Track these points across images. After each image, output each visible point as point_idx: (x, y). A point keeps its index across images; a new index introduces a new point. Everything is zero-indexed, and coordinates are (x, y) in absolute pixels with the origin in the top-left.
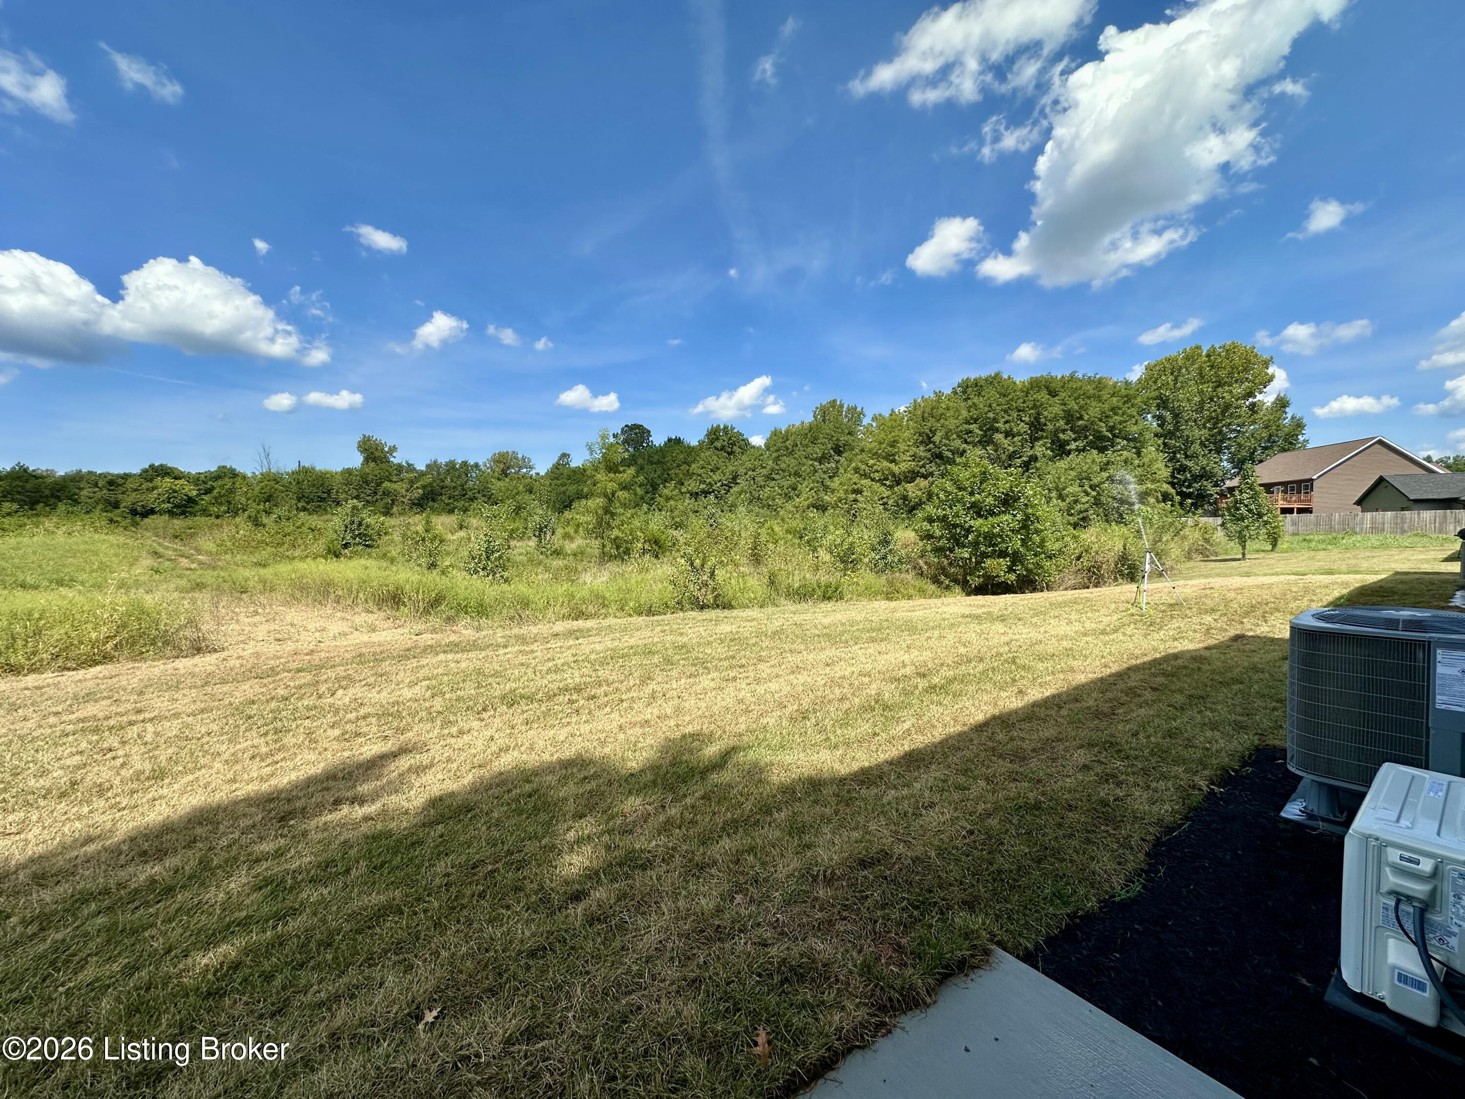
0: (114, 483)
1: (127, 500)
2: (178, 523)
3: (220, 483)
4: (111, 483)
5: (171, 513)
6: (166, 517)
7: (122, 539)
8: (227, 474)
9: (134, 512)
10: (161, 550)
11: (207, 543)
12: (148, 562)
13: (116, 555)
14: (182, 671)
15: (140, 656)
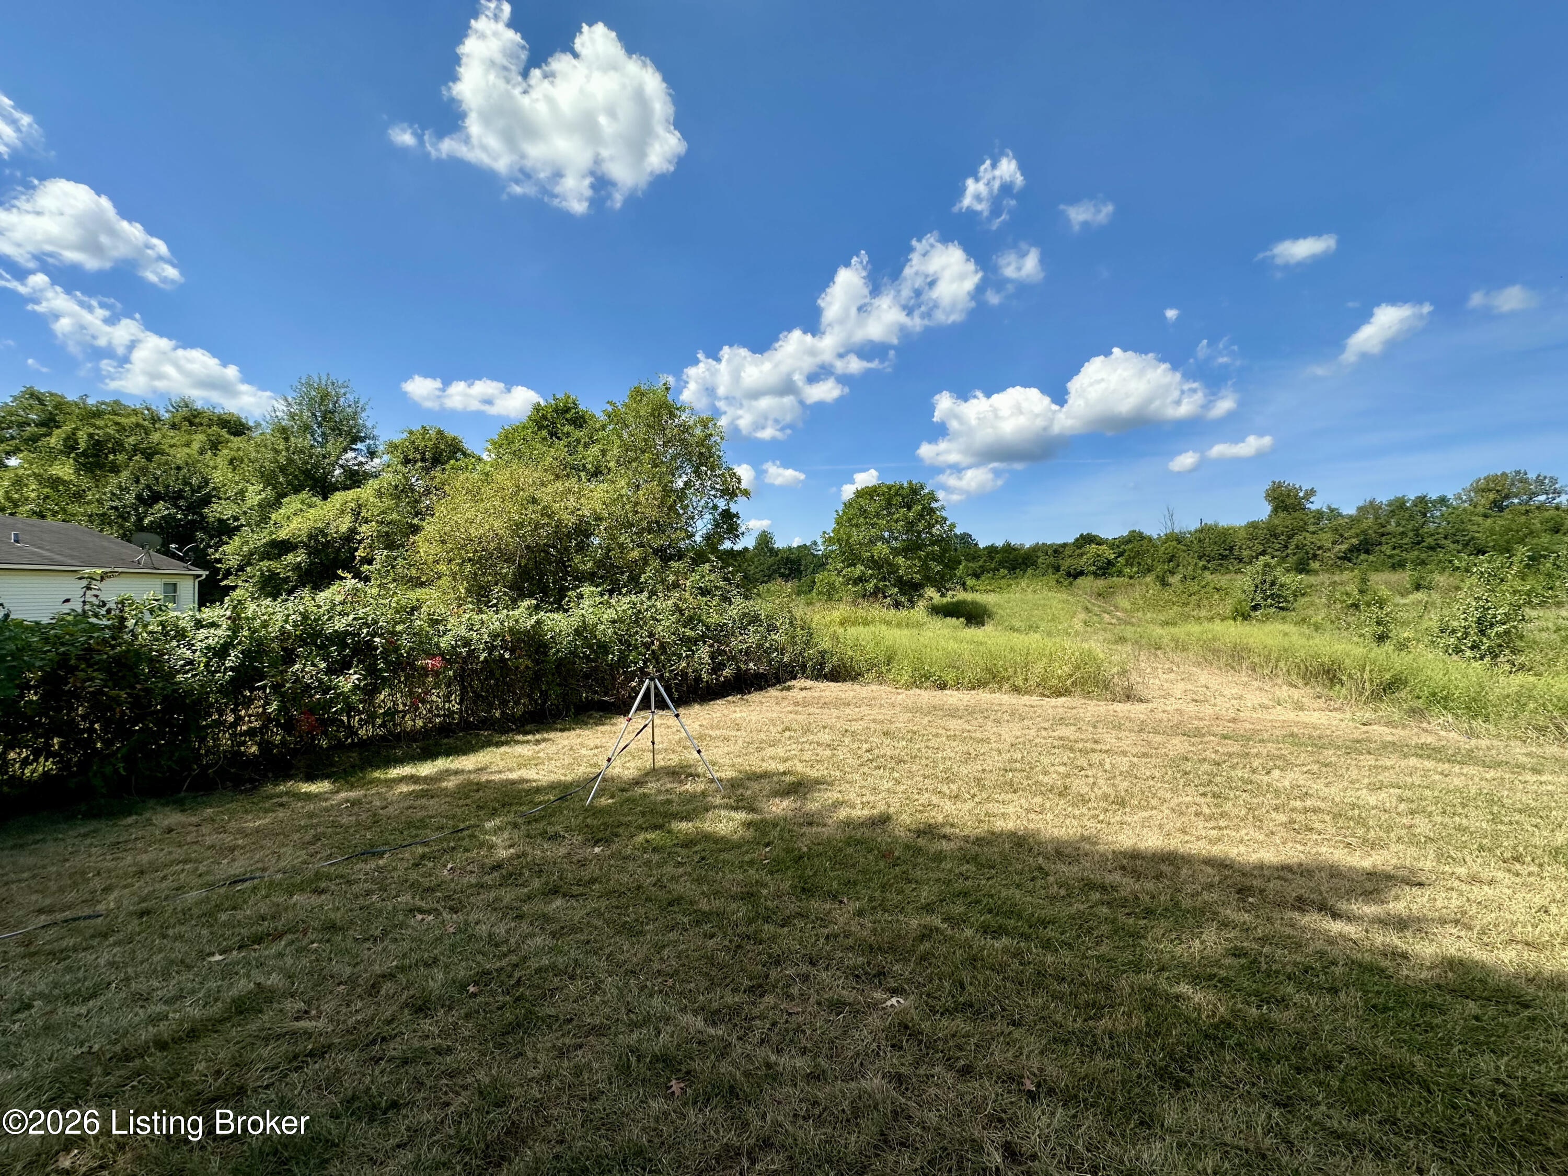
0: (1058, 551)
1: (1066, 564)
2: (1101, 583)
3: (1130, 546)
4: (1056, 551)
5: (1095, 575)
6: (1091, 578)
7: (1065, 596)
8: (1136, 538)
9: (1069, 574)
10: (1089, 606)
11: (1123, 602)
12: (1082, 616)
13: (1063, 609)
14: (1121, 715)
15: (1087, 695)
